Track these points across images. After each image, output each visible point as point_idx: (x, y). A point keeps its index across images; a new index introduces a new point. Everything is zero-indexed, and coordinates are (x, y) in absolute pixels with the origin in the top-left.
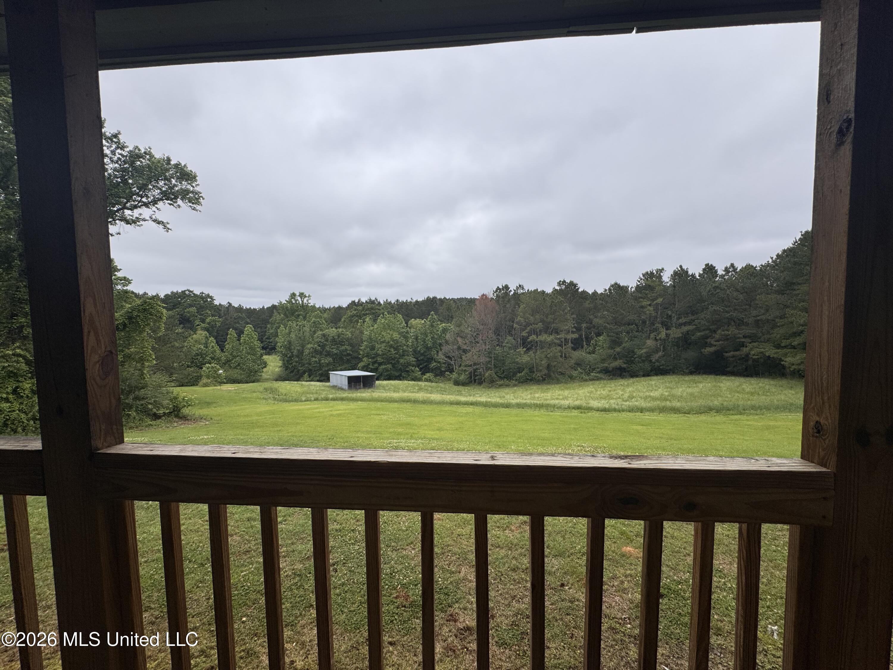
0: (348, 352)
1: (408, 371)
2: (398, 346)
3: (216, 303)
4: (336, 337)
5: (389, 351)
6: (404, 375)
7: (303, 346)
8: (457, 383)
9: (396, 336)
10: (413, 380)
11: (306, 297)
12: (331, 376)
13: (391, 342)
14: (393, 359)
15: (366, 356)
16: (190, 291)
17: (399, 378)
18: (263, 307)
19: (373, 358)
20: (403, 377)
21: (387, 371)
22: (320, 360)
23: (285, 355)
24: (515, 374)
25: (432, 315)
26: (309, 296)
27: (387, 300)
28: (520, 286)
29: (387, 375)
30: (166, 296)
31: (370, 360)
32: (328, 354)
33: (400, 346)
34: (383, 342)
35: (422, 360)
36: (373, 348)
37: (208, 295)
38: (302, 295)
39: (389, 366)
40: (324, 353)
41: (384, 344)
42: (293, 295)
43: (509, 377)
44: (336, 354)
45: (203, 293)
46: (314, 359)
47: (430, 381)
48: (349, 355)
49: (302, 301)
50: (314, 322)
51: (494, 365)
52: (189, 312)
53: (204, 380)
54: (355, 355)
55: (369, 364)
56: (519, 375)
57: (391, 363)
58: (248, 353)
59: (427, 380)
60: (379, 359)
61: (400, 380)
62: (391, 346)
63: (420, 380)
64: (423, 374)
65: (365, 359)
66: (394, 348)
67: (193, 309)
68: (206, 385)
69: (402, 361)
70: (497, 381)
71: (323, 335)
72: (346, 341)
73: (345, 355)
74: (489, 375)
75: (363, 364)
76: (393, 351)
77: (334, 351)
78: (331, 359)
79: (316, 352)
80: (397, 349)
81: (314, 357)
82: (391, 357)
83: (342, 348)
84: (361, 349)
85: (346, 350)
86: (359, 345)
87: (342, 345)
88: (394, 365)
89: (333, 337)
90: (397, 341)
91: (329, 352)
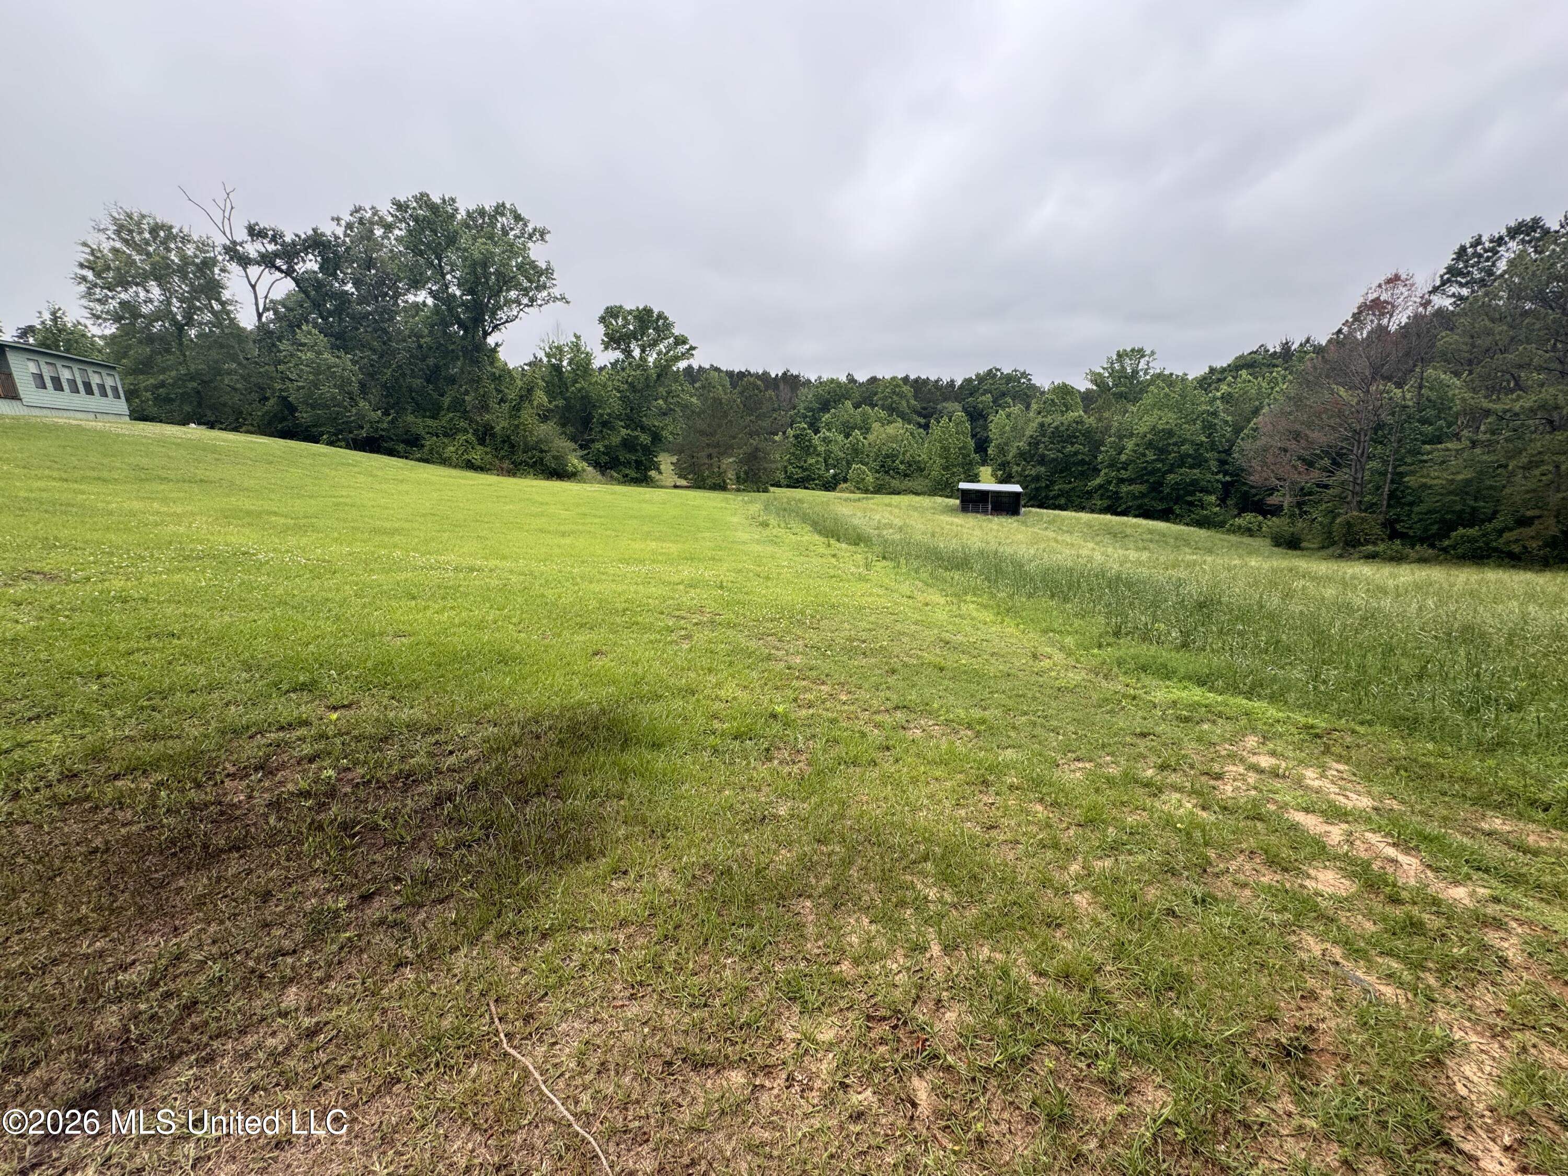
0: (1080, 457)
1: (1191, 504)
2: (1169, 445)
5: (1144, 455)
10: (1201, 523)
14: (1153, 473)
15: (1111, 466)
17: (1165, 515)
19: (1117, 470)
20: (1177, 516)
21: (1135, 498)
29: (1140, 507)
31: (1114, 474)
32: (1042, 461)
33: (1175, 444)
38: (1139, 353)
39: (1139, 488)
42: (1120, 354)
44: (1054, 460)
45: (1016, 371)
47: (1249, 532)
48: (1083, 462)
49: (1136, 366)
51: (1391, 497)
55: (1110, 483)
56: (1461, 532)
57: (1147, 481)
60: (1125, 472)
61: (1167, 520)
62: (1150, 445)
63: (1219, 525)
64: (1238, 513)
65: (1102, 473)
66: (1156, 448)
69: (1170, 477)
71: (1042, 425)
72: (1083, 435)
73: (1075, 464)
74: (1348, 523)
75: (1098, 481)
76: (1150, 455)
77: (1052, 455)
78: (1043, 469)
79: (1022, 455)
80: (1162, 451)
81: (1018, 465)
82: (1145, 468)
83: (1069, 449)
84: (1101, 452)
85: (1076, 453)
86: (1102, 443)
87: (1072, 444)
88: (1156, 487)
89: (1057, 428)
90: (1170, 433)
91: (1043, 456)
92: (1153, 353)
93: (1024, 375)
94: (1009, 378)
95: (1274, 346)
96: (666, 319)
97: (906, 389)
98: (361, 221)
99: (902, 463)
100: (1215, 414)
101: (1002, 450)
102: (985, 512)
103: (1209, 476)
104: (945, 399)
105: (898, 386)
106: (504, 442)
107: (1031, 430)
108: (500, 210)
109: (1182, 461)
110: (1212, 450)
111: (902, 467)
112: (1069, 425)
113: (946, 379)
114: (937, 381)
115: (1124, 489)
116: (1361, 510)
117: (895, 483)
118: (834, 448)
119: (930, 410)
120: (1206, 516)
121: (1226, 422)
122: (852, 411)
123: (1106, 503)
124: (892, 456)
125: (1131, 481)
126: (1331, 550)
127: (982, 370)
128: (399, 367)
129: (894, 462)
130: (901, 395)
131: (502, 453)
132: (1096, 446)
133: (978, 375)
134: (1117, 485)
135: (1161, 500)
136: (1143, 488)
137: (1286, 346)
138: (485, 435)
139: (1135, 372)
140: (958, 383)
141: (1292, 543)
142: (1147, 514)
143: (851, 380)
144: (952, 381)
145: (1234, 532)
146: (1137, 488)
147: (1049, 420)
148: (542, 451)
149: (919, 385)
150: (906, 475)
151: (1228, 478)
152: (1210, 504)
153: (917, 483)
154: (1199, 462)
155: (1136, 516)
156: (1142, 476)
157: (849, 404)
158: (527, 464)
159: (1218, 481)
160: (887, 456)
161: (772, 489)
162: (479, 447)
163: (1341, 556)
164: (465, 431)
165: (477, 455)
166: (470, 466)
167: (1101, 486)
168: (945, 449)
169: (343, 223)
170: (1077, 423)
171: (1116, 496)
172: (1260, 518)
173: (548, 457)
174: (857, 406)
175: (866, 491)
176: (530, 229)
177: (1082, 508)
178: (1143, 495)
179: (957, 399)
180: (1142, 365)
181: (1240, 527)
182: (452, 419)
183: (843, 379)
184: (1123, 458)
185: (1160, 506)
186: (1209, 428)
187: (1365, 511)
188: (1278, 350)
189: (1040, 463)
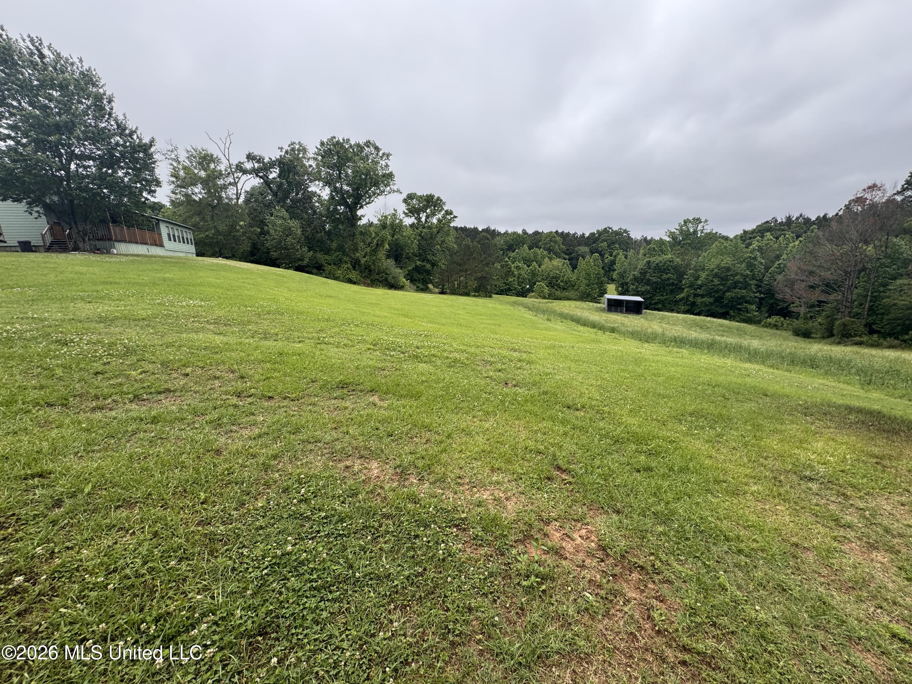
0: (671, 281)
1: (740, 310)
2: (728, 276)
3: (632, 237)
5: (712, 281)
8: (797, 332)
10: (746, 321)
13: (717, 270)
14: (717, 291)
15: (690, 287)
16: (610, 228)
17: (724, 316)
20: (731, 316)
21: (706, 305)
22: (637, 288)
24: (908, 329)
29: (708, 311)
30: (592, 234)
32: (648, 283)
33: (731, 275)
34: (708, 270)
36: (697, 277)
41: (708, 273)
42: (686, 221)
44: (655, 282)
47: (776, 327)
48: (673, 284)
49: (696, 228)
54: (680, 284)
55: (690, 296)
57: (714, 296)
59: (768, 325)
60: (701, 291)
61: (725, 318)
62: (716, 275)
64: (769, 316)
65: (686, 290)
66: (719, 277)
69: (728, 294)
70: (856, 335)
71: (649, 262)
72: (673, 269)
73: (667, 285)
74: (843, 324)
75: (682, 295)
76: (716, 282)
77: (654, 279)
78: (649, 288)
79: (636, 279)
80: (724, 279)
81: (633, 285)
82: (713, 289)
83: (665, 276)
84: (684, 279)
85: (669, 279)
86: (684, 273)
87: (667, 274)
88: (719, 300)
89: (657, 264)
90: (728, 269)
91: (649, 280)
92: (706, 221)
93: (625, 231)
94: (617, 233)
95: (781, 218)
96: (441, 200)
97: (558, 238)
98: (293, 150)
99: (562, 281)
100: (755, 258)
101: (622, 275)
102: (621, 312)
103: (752, 295)
104: (579, 245)
105: (554, 237)
106: (366, 268)
107: (641, 265)
108: (368, 144)
109: (735, 285)
110: (753, 279)
111: (562, 284)
112: (665, 263)
113: (579, 233)
114: (574, 234)
115: (699, 300)
116: (850, 317)
117: (558, 293)
118: (523, 273)
119: (571, 251)
120: (749, 317)
121: (761, 263)
122: (528, 251)
123: (687, 308)
124: (556, 278)
125: (702, 296)
126: (832, 339)
127: (601, 228)
128: (315, 228)
129: (557, 281)
130: (555, 242)
131: (364, 274)
132: (681, 275)
133: (598, 231)
134: (694, 297)
135: (722, 307)
136: (711, 300)
137: (789, 219)
138: (356, 264)
139: (695, 232)
140: (587, 235)
141: (806, 335)
142: (713, 315)
143: (525, 232)
145: (766, 327)
146: (707, 300)
147: (652, 259)
148: (386, 274)
149: (564, 236)
150: (564, 289)
151: (762, 296)
152: (753, 310)
153: (571, 293)
154: (746, 286)
155: (706, 316)
156: (711, 293)
157: (526, 246)
158: (378, 280)
159: (756, 297)
160: (553, 278)
161: (494, 296)
162: (353, 272)
163: (839, 343)
164: (346, 262)
165: (354, 275)
166: (350, 281)
167: (683, 298)
168: (588, 274)
169: (284, 150)
170: (670, 261)
171: (694, 304)
172: (782, 319)
173: (390, 278)
174: (530, 248)
175: (544, 298)
176: (380, 154)
177: (672, 311)
178: (711, 304)
179: (587, 245)
180: (700, 227)
181: (770, 324)
182: (338, 256)
183: (520, 232)
184: (699, 282)
185: (721, 311)
186: (750, 266)
187: (854, 317)
188: (784, 220)
189: (647, 284)
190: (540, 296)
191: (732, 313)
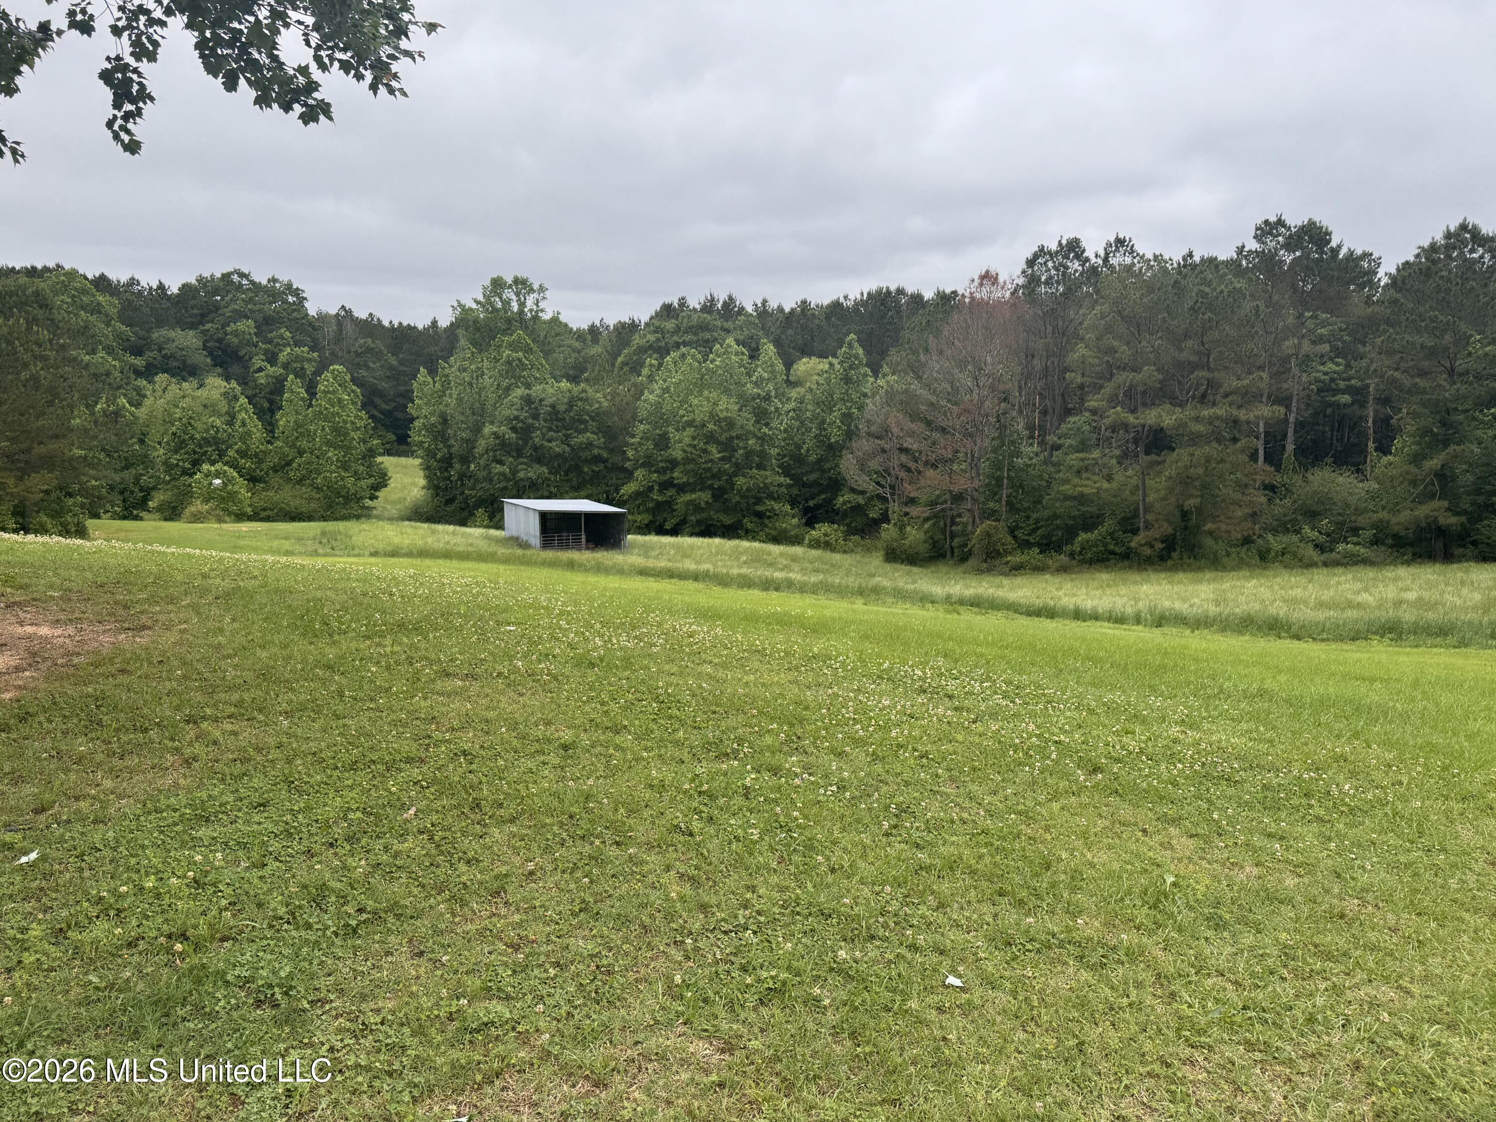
0: (596, 451)
1: (760, 515)
2: (732, 438)
3: (312, 309)
4: (562, 408)
5: (705, 451)
6: (749, 526)
7: (477, 429)
8: (894, 556)
9: (727, 406)
10: (777, 539)
11: (532, 290)
12: (507, 510)
13: (711, 426)
14: (715, 476)
15: (643, 465)
16: (242, 275)
17: (730, 531)
18: (434, 323)
19: (661, 471)
20: (747, 531)
21: (694, 509)
22: (514, 472)
23: (430, 454)
24: (1071, 533)
25: (850, 346)
26: (542, 289)
27: (765, 302)
28: (1120, 242)
29: (699, 522)
30: (185, 288)
31: (655, 476)
32: (539, 455)
33: (738, 437)
34: (690, 424)
35: (816, 483)
36: (662, 442)
37: (289, 286)
38: (521, 284)
39: (704, 497)
40: (528, 451)
41: (690, 431)
42: (497, 284)
43: (1048, 546)
44: (559, 455)
45: (274, 280)
46: (498, 468)
47: (826, 545)
48: (598, 459)
49: (522, 305)
50: (509, 363)
51: (1009, 503)
52: (236, 333)
53: (198, 506)
54: (616, 459)
55: (651, 489)
56: (1083, 536)
57: (711, 487)
58: (329, 443)
59: (816, 544)
60: (678, 475)
61: (739, 537)
62: (711, 438)
63: (796, 541)
64: (810, 523)
65: (639, 473)
66: (718, 443)
67: (246, 326)
68: (197, 518)
69: (740, 481)
70: (1007, 553)
71: (528, 400)
72: (592, 419)
73: (586, 461)
74: (988, 535)
75: (630, 487)
76: (715, 452)
77: (557, 447)
78: (545, 469)
80: (728, 446)
81: (501, 462)
82: (709, 469)
83: (577, 439)
84: (627, 445)
85: (590, 445)
86: (627, 432)
87: (580, 432)
88: (719, 494)
89: (553, 406)
90: (730, 423)
94: (268, 293)
101: (441, 435)
102: (578, 546)
103: (775, 480)
104: (159, 324)
107: (510, 407)
109: (749, 459)
112: (570, 404)
113: (148, 280)
120: (782, 530)
123: (645, 518)
125: (682, 489)
126: (972, 564)
132: (618, 436)
133: (202, 280)
134: (660, 491)
135: (726, 511)
139: (521, 312)
140: (173, 289)
141: (911, 559)
142: (707, 531)
144: (161, 286)
145: (815, 547)
146: (699, 497)
151: (788, 480)
152: (787, 514)
154: (765, 461)
155: (691, 535)
156: (707, 479)
167: (638, 494)
170: (582, 401)
171: (661, 507)
178: (708, 505)
179: (185, 322)
181: (818, 540)
189: (539, 461)
190: (230, 514)
191: (748, 523)
